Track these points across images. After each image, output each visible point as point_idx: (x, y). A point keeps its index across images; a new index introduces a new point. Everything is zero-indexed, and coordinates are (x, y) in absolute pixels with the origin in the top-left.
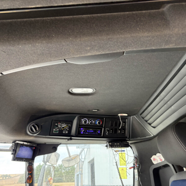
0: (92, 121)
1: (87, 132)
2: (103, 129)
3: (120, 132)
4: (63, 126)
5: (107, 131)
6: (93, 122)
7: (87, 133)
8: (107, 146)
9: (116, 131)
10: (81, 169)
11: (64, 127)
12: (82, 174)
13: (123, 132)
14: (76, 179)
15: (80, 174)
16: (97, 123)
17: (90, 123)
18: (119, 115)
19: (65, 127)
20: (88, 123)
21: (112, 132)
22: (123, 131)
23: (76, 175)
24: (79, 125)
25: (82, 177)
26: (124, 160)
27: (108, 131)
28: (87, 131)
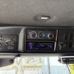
1: (37, 47)
4: (6, 41)
5: (60, 45)
6: (43, 35)
8: (60, 60)
16: (48, 36)
17: (40, 36)
19: (9, 42)
20: (37, 36)
24: (27, 39)
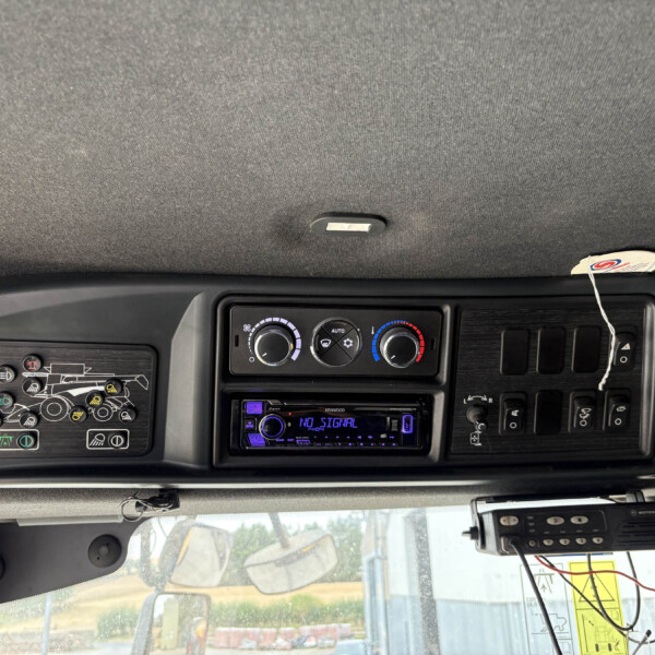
0: (337, 340)
1: (303, 432)
2: (440, 400)
3: (593, 419)
4: (75, 392)
5: (471, 416)
6: (348, 343)
7: (302, 442)
8: (477, 533)
9: (553, 411)
10: (380, 542)
11: (90, 396)
12: (386, 558)
13: (618, 422)
14: (365, 575)
15: (379, 558)
16: (384, 348)
17: (320, 351)
18: (584, 267)
19: (96, 401)
20: (305, 349)
21: (523, 419)
22: (622, 409)
23: (365, 560)
24: (226, 375)
25: (385, 569)
26: (618, 623)
27: (486, 413)
28: (306, 423)
